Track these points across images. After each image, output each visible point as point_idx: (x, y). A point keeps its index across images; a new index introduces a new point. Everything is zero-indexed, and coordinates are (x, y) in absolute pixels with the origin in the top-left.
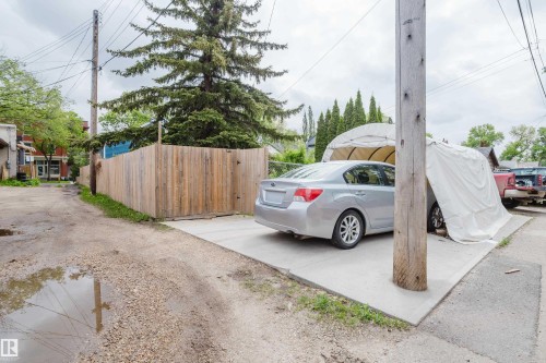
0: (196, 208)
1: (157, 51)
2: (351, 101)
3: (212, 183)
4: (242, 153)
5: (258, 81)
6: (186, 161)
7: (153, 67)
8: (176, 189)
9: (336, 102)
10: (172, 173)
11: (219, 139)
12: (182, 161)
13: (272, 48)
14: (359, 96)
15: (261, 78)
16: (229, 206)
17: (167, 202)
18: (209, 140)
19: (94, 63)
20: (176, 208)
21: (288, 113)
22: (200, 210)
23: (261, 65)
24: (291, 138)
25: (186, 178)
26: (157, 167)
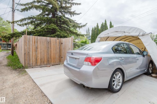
0: (44, 62)
1: (34, 4)
2: (103, 23)
3: (51, 52)
4: (63, 40)
5: (71, 16)
6: (39, 42)
7: (32, 9)
8: (34, 54)
9: (97, 24)
10: (32, 48)
11: (56, 35)
12: (37, 42)
13: (76, 4)
14: (106, 21)
15: (72, 15)
16: (58, 61)
17: (30, 60)
18: (52, 35)
19: (13, 9)
20: (34, 63)
21: (82, 26)
22: (45, 63)
23: (72, 11)
24: (83, 36)
25: (39, 49)
26: (25, 45)
